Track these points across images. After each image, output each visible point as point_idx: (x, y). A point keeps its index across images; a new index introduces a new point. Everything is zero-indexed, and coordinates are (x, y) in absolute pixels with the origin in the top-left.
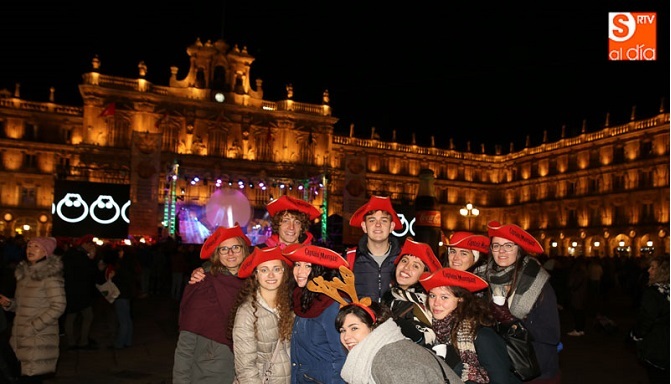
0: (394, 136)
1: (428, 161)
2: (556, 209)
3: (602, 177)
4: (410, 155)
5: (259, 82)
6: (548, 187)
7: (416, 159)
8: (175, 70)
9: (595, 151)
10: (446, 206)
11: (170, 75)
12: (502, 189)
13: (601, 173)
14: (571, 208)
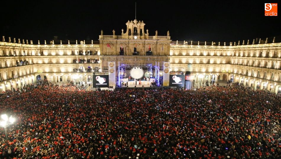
0: (192, 43)
1: (203, 50)
2: (243, 68)
3: (256, 61)
4: (197, 49)
5: (147, 31)
6: (242, 60)
7: (199, 50)
8: (123, 30)
9: (255, 51)
10: (209, 64)
11: (122, 32)
12: (231, 58)
13: (256, 59)
14: (247, 69)
